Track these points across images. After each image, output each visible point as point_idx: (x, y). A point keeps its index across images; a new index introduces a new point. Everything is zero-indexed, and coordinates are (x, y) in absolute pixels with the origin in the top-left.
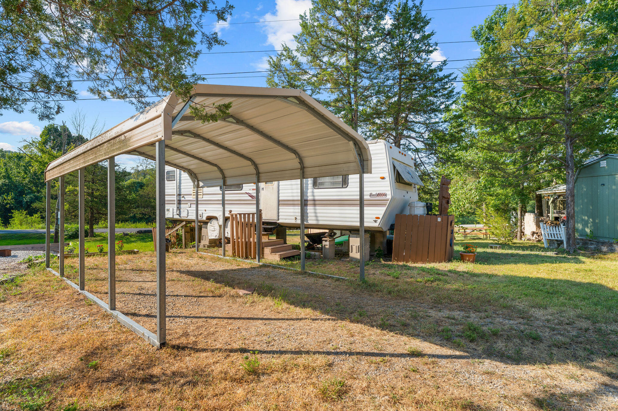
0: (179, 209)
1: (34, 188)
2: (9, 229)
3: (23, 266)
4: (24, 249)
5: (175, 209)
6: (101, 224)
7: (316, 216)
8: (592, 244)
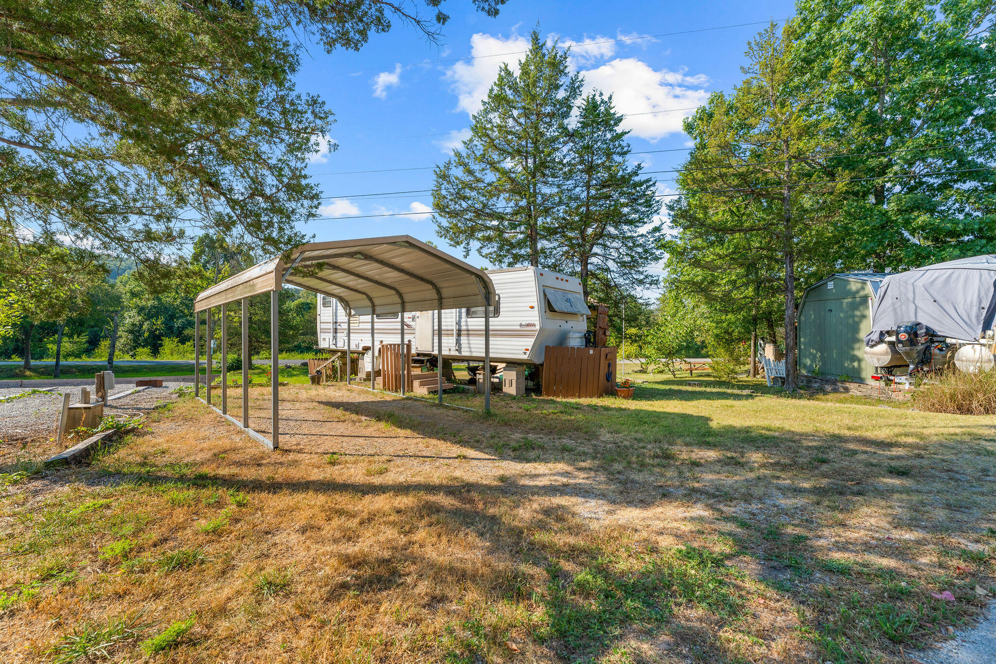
0: (335, 338)
1: (186, 311)
2: (158, 360)
3: (174, 396)
4: (175, 381)
5: (331, 338)
6: (264, 354)
7: (470, 348)
8: (816, 382)
